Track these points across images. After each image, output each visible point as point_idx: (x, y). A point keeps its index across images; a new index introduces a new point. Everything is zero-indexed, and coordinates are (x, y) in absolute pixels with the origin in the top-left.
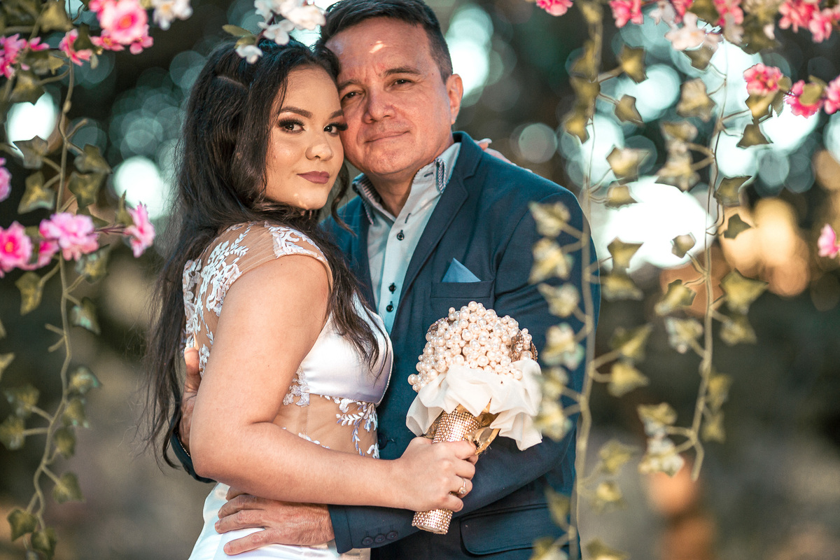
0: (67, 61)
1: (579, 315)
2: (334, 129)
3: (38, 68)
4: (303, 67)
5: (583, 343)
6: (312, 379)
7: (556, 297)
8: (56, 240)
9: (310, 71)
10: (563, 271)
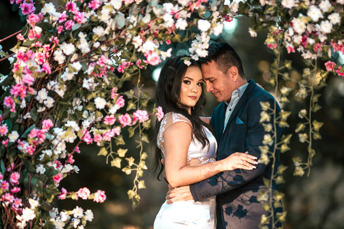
0: (138, 68)
1: (273, 132)
2: (200, 84)
3: (131, 71)
4: (193, 66)
5: (274, 139)
6: (190, 154)
7: (266, 127)
8: (138, 117)
9: (195, 67)
10: (268, 120)
